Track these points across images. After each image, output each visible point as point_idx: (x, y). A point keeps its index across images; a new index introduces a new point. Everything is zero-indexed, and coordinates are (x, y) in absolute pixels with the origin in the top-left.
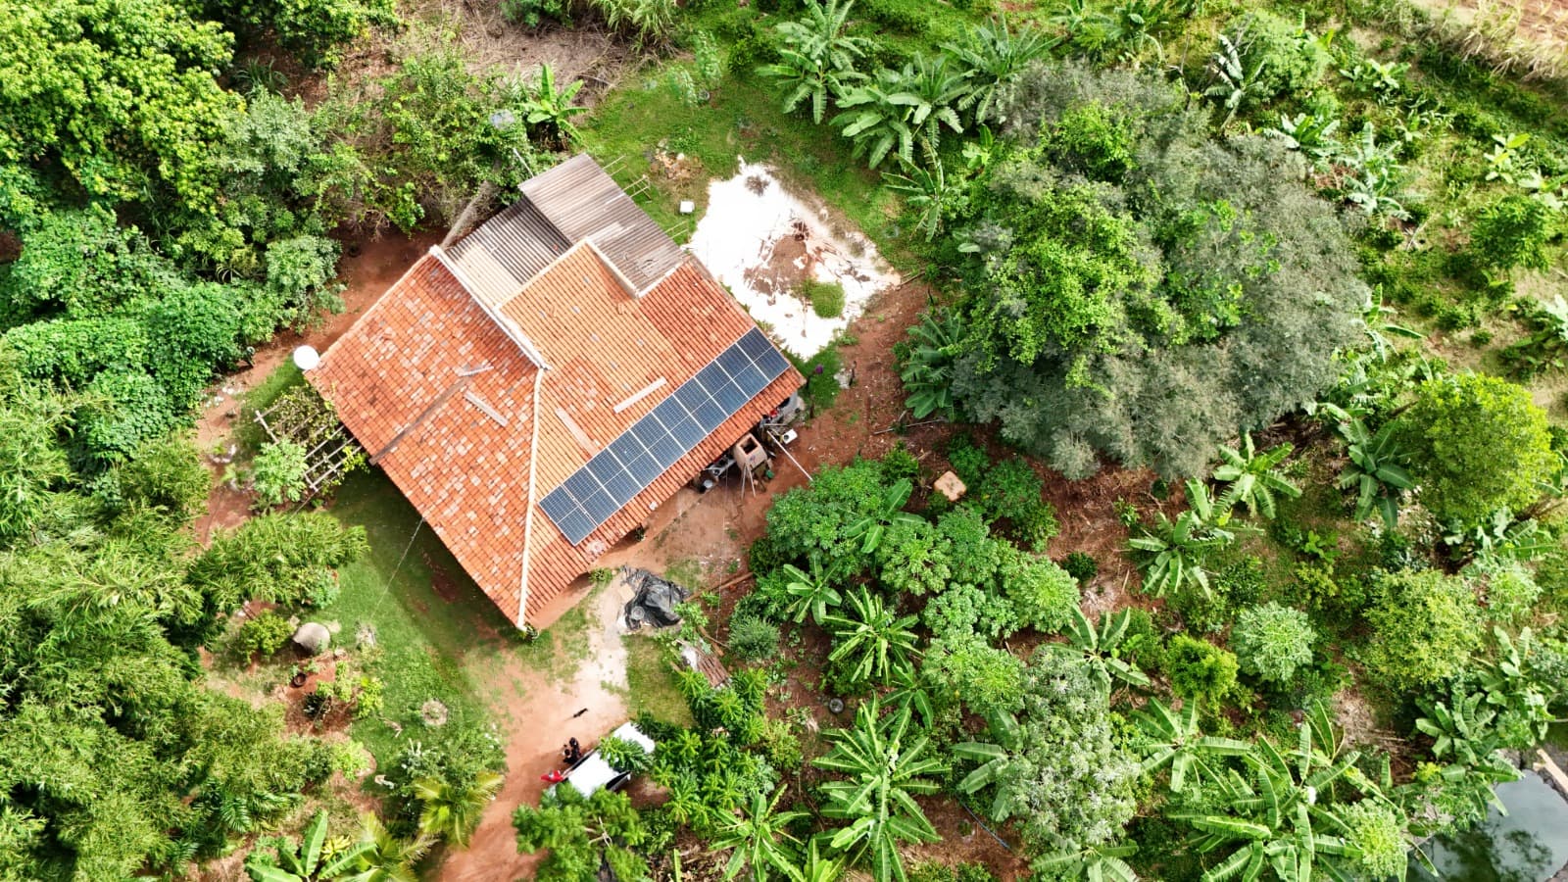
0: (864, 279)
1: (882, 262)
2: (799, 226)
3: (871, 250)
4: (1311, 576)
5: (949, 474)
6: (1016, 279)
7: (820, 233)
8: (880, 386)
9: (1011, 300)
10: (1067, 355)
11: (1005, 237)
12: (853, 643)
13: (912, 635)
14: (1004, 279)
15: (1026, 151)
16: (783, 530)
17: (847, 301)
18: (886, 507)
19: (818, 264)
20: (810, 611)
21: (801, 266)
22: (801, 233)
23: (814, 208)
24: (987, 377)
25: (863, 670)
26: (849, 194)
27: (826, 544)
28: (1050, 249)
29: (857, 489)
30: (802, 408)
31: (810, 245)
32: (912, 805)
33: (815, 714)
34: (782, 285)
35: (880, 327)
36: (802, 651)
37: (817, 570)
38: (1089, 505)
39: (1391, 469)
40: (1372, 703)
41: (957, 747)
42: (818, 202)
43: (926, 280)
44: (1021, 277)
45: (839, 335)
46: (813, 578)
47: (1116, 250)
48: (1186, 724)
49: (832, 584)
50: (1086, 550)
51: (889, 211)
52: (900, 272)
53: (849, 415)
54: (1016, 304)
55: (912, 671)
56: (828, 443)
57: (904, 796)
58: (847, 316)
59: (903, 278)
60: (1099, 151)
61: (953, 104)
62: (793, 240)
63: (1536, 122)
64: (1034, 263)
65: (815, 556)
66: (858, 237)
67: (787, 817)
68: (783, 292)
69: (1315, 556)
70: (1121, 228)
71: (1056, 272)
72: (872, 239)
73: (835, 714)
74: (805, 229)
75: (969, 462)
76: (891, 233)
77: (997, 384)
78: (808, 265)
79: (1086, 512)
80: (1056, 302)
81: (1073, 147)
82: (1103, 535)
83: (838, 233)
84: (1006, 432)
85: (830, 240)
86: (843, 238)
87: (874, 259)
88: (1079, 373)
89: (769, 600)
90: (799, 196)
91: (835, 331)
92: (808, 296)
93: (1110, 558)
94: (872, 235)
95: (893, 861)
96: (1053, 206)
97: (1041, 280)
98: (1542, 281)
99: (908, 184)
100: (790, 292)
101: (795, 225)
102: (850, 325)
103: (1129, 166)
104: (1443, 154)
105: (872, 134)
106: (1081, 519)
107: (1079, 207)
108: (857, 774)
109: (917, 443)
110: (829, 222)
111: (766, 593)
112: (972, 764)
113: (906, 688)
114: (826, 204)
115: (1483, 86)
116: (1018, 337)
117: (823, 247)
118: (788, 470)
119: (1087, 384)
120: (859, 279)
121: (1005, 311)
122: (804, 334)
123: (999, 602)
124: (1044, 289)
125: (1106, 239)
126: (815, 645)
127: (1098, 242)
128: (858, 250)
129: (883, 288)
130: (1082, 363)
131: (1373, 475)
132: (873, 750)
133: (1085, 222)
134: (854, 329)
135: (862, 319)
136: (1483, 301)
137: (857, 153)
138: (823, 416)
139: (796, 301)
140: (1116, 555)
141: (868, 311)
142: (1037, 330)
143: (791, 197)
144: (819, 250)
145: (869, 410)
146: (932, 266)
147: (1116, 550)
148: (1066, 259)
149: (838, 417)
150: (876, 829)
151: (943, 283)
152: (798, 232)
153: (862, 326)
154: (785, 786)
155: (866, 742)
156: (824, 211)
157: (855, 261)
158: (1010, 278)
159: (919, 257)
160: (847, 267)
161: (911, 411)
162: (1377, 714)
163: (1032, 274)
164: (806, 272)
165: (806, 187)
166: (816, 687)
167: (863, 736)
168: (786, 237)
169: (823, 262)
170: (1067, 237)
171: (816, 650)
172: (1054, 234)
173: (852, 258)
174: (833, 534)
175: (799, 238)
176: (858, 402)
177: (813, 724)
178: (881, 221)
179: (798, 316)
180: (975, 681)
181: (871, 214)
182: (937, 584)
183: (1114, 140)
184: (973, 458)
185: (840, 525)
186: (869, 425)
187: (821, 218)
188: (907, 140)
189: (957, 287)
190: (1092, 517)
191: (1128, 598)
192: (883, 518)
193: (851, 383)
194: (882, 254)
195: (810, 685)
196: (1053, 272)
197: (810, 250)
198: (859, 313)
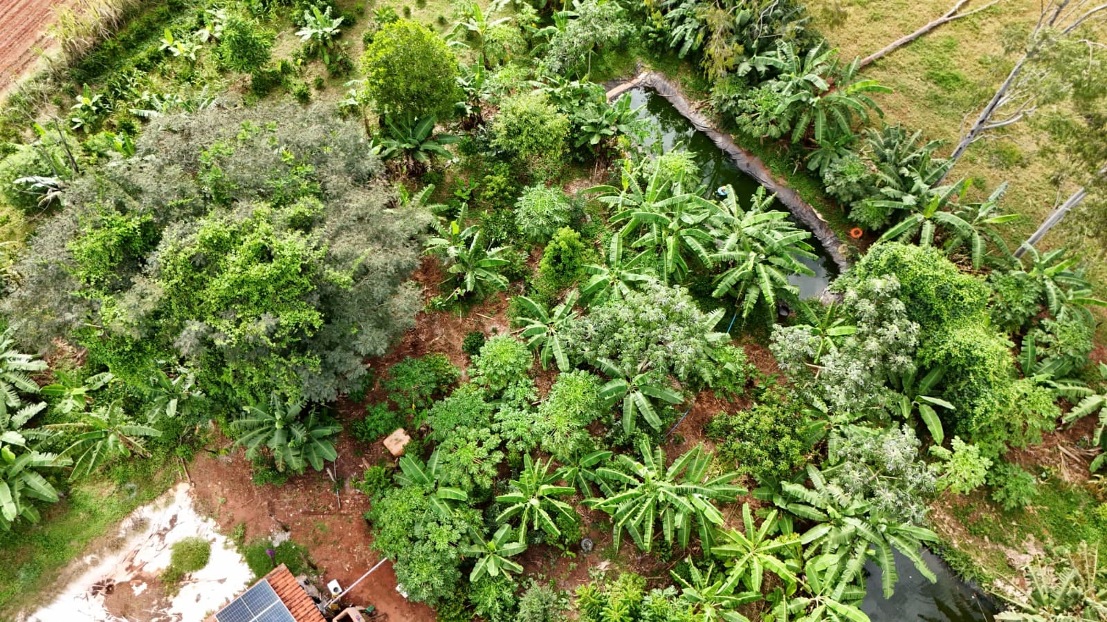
0: (173, 521)
1: (161, 501)
2: (96, 590)
3: (145, 512)
4: (493, 189)
5: (386, 442)
6: (239, 321)
7: (111, 567)
8: (293, 503)
9: (259, 328)
10: (321, 287)
11: (194, 326)
12: (545, 515)
13: (538, 463)
14: (237, 331)
15: (103, 309)
16: (438, 581)
17: (195, 535)
18: (422, 482)
19: (146, 569)
20: (514, 558)
21: (144, 586)
22: (106, 588)
23: (82, 570)
24: (326, 366)
25: (565, 509)
26: (74, 533)
27: (455, 536)
28: (219, 285)
29: (405, 506)
30: (304, 577)
31: (122, 577)
32: (679, 462)
33: (595, 564)
34: (160, 605)
35: (231, 503)
36: (540, 576)
37: (476, 550)
38: (422, 337)
39: (418, 131)
40: (571, 178)
41: (628, 432)
42: (75, 565)
43: (190, 459)
44: (239, 316)
45: (231, 543)
46: (482, 555)
47: (233, 233)
48: (601, 272)
49: (489, 537)
50: (459, 343)
51: (106, 493)
52: (175, 483)
53: (318, 532)
54: (267, 321)
55: (564, 468)
56: (344, 552)
57: (672, 470)
58: (212, 535)
59: (183, 480)
60: (126, 241)
61: (12, 411)
62: (111, 597)
63: (154, 29)
64: (227, 303)
65: (465, 549)
66: (127, 523)
67: (695, 573)
68: (170, 605)
69: (471, 195)
70: (211, 225)
71: (241, 284)
72: (133, 508)
73: (594, 545)
74: (102, 583)
75: (381, 418)
76: (132, 490)
77: (333, 356)
78: (144, 580)
79: (427, 340)
80: (270, 288)
81: (112, 268)
82: (448, 329)
83: (116, 546)
84: (381, 350)
85: (123, 554)
86: (123, 540)
87: (156, 508)
88: (341, 277)
89: (500, 600)
90: (62, 587)
91: (226, 548)
92: (180, 577)
93: (467, 325)
94: (129, 509)
95: (722, 482)
96: (175, 281)
97: (245, 300)
98: (280, 47)
99: (90, 455)
100: (171, 598)
101: (94, 594)
102: (222, 532)
103: (150, 217)
104: (166, 84)
105: (18, 495)
106: (434, 344)
107: (182, 256)
108: (658, 506)
109: (352, 470)
110: (101, 555)
111: (494, 604)
112: (640, 421)
113: (577, 476)
114: (80, 556)
115: (114, 52)
116: (297, 325)
117: (127, 564)
118: (367, 592)
119: (351, 273)
120: (173, 526)
121: (271, 335)
122: (222, 581)
123: (509, 393)
124: (256, 297)
125: (220, 240)
126: (535, 565)
127: (220, 246)
128: (140, 525)
129: (190, 500)
130: (332, 273)
131: (421, 143)
132: (637, 496)
133: (198, 253)
134: (226, 528)
135: (218, 520)
136: (291, 78)
137: (33, 516)
138: (315, 557)
139: (183, 591)
140: (465, 321)
141: (211, 514)
142: (293, 308)
143: (61, 597)
144: (130, 568)
145: (315, 513)
146: (178, 450)
147: (460, 321)
148: (231, 275)
149: (318, 542)
150: (702, 492)
151: (199, 442)
152: (103, 591)
153: (226, 520)
154: (672, 572)
155: (629, 503)
156: (88, 559)
157: (152, 529)
158: (237, 326)
159: (164, 466)
160: (156, 539)
161: (327, 464)
162: (580, 177)
163: (238, 306)
164: (151, 582)
165: (54, 578)
166: (573, 560)
167: (622, 507)
168: (106, 604)
169: (144, 564)
170: (208, 273)
171: (539, 563)
172: (202, 285)
173: (148, 533)
174: (446, 528)
175: (110, 590)
176: (305, 523)
177: (604, 565)
178: (115, 501)
179: (199, 588)
180: (578, 409)
181: (105, 510)
182: (495, 441)
183: (119, 226)
184: (379, 414)
185: (439, 523)
186: (330, 513)
187: (95, 563)
188: (36, 458)
189: (203, 431)
190: (432, 336)
191: (497, 316)
192: (433, 486)
193: (285, 529)
194: (152, 500)
195: (573, 565)
196: (240, 287)
197: (126, 577)
198: (211, 522)
